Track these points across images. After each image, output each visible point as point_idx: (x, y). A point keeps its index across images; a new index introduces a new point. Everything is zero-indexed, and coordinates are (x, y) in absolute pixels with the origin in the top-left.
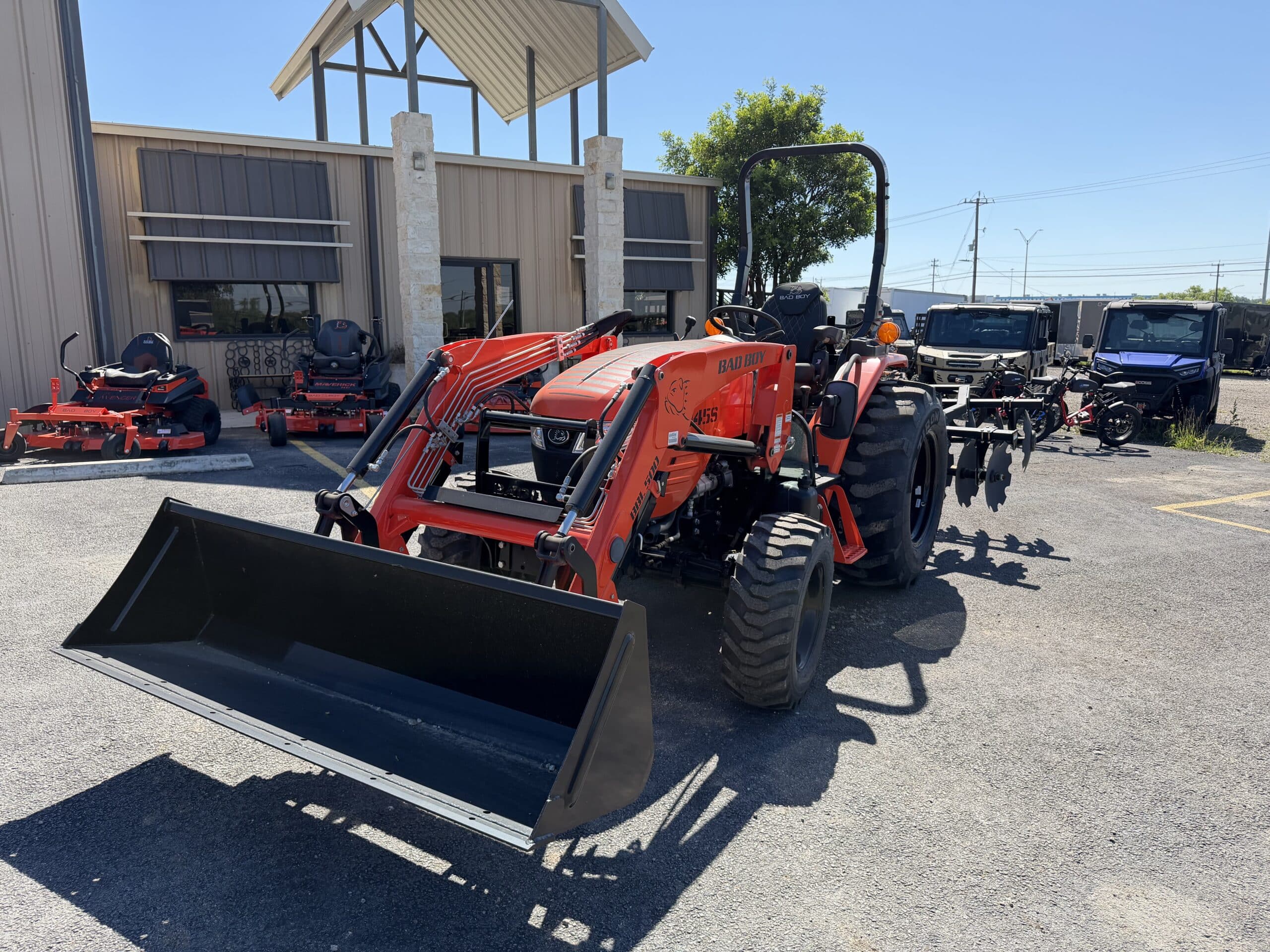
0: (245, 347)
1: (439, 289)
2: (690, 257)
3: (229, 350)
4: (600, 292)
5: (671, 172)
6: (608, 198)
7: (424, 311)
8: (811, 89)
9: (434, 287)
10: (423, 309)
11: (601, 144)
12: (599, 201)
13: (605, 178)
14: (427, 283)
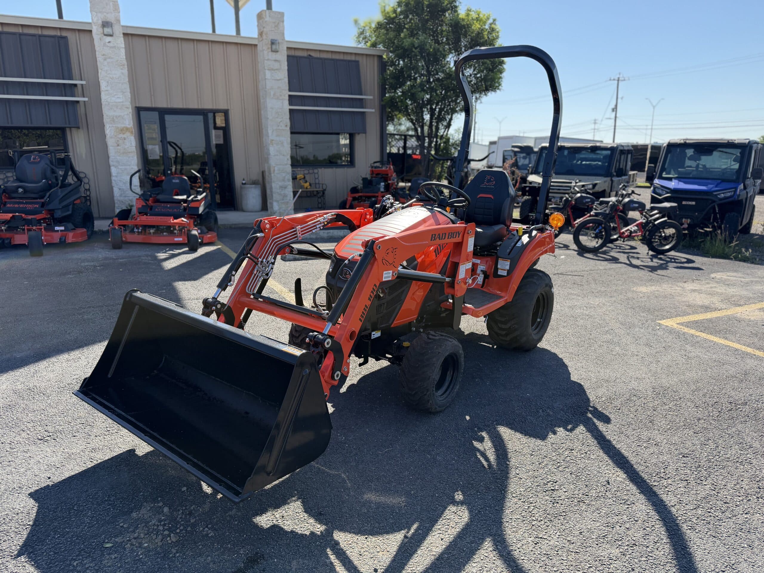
1: (133, 130)
2: (362, 108)
4: (270, 132)
6: (274, 59)
7: (119, 147)
9: (127, 129)
10: (118, 145)
11: (266, 16)
12: (265, 61)
13: (270, 43)
14: (120, 126)
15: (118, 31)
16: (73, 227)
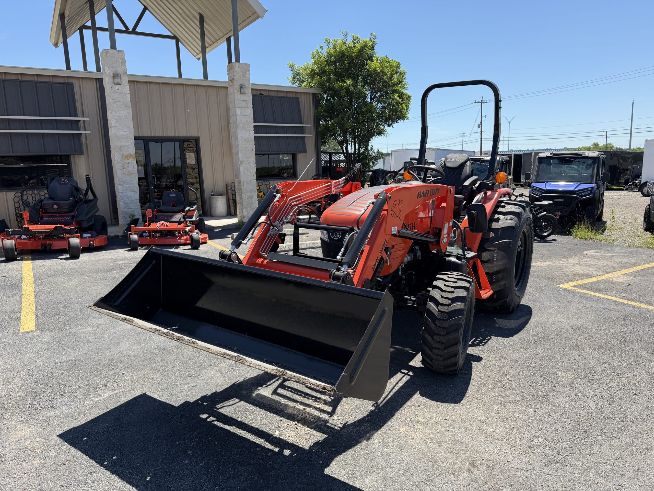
0: (26, 195)
1: (134, 156)
2: (303, 133)
3: (16, 197)
4: (240, 155)
5: (295, 85)
6: (242, 99)
7: (124, 170)
8: (369, 35)
9: (131, 155)
10: (124, 168)
11: (236, 67)
12: (236, 101)
13: (239, 87)
14: (126, 153)
15: (125, 80)
16: (97, 235)
